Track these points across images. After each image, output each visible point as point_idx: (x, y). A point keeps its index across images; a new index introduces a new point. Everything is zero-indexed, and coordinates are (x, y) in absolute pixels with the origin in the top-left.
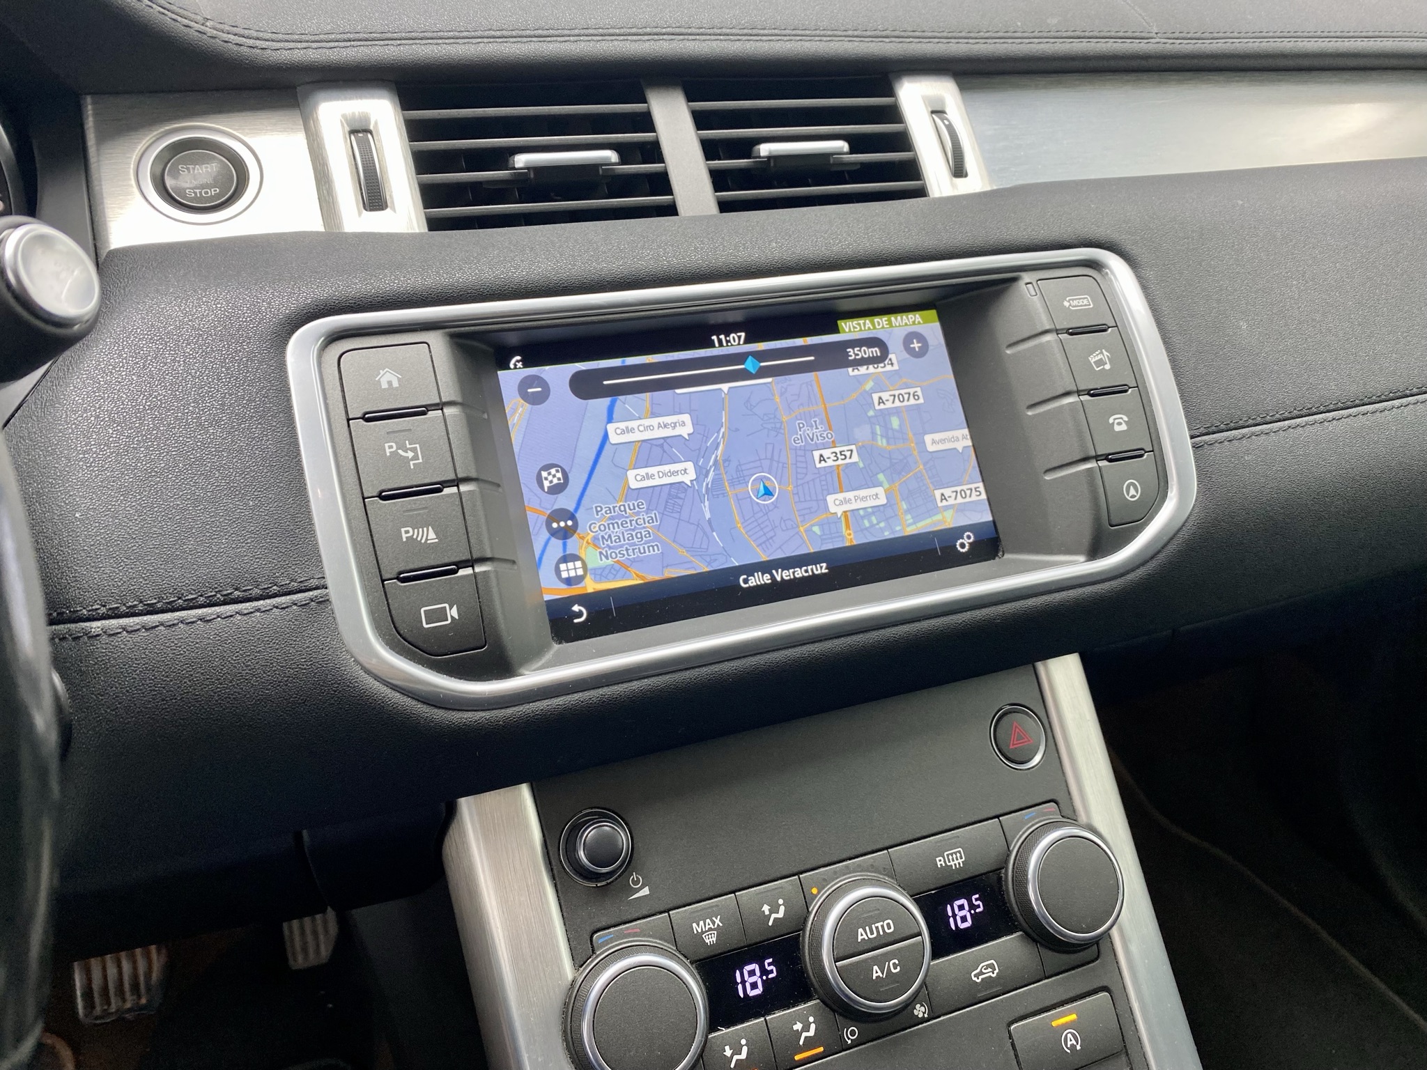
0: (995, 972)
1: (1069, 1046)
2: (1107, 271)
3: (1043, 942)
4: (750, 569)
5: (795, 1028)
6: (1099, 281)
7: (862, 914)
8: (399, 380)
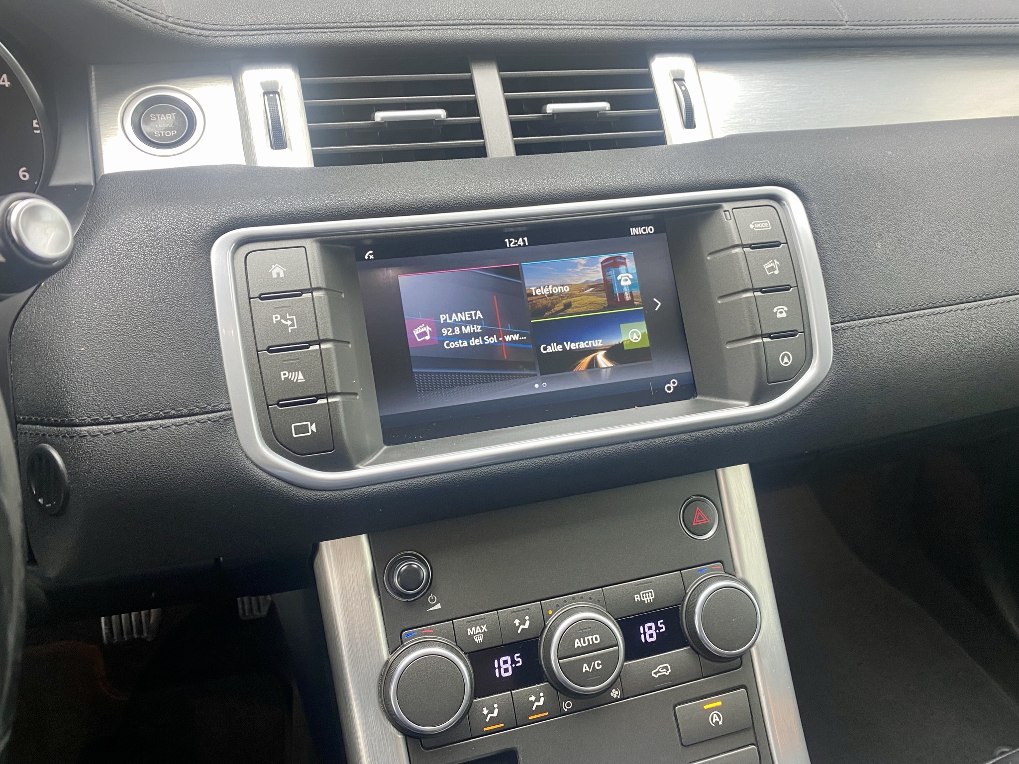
0: (669, 672)
1: (714, 722)
2: (785, 202)
3: (703, 655)
5: (530, 699)
6: (778, 210)
7: (579, 630)
8: (284, 272)
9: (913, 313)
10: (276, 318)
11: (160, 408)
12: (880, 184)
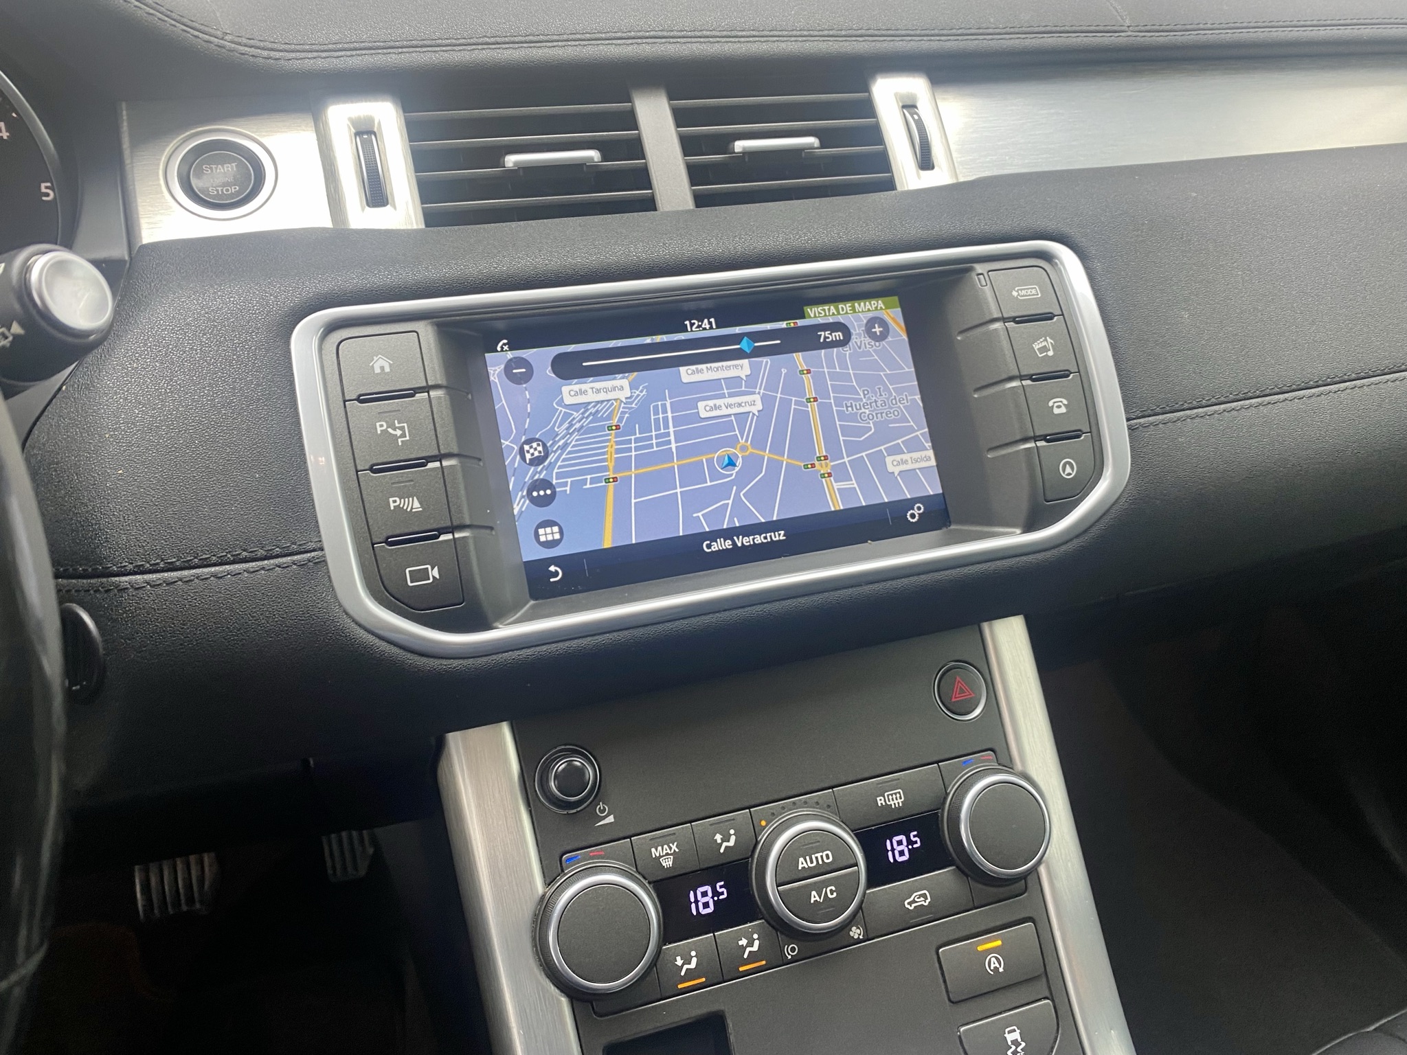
0: (928, 901)
1: (992, 968)
2: (1057, 261)
3: (974, 875)
4: (713, 536)
5: (740, 943)
6: (1048, 272)
7: (803, 845)
8: (390, 365)
9: (1235, 404)
10: (381, 426)
11: (227, 549)
12: (1183, 235)
